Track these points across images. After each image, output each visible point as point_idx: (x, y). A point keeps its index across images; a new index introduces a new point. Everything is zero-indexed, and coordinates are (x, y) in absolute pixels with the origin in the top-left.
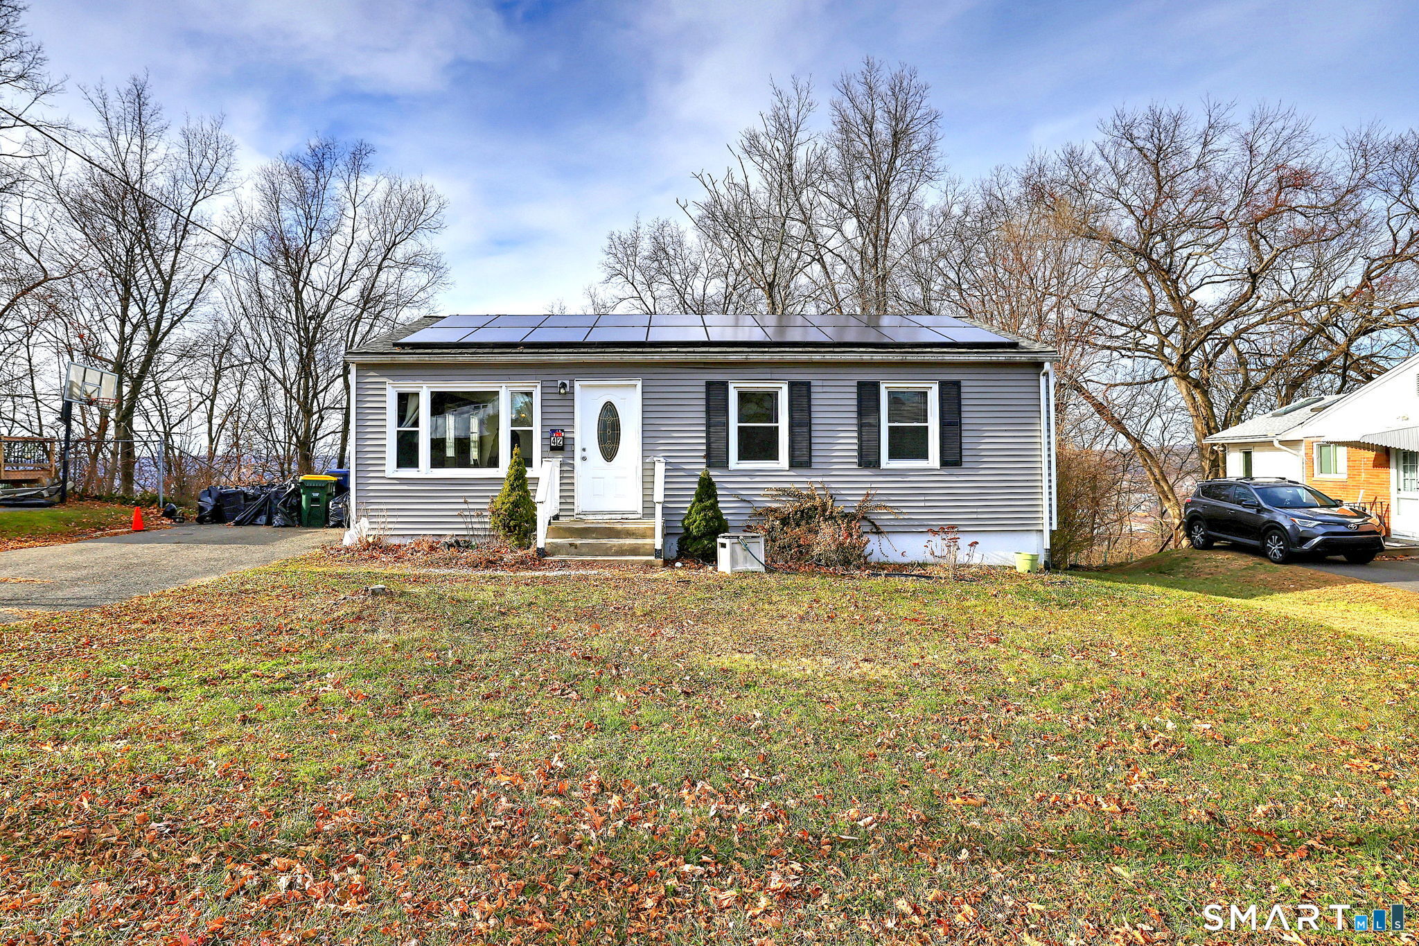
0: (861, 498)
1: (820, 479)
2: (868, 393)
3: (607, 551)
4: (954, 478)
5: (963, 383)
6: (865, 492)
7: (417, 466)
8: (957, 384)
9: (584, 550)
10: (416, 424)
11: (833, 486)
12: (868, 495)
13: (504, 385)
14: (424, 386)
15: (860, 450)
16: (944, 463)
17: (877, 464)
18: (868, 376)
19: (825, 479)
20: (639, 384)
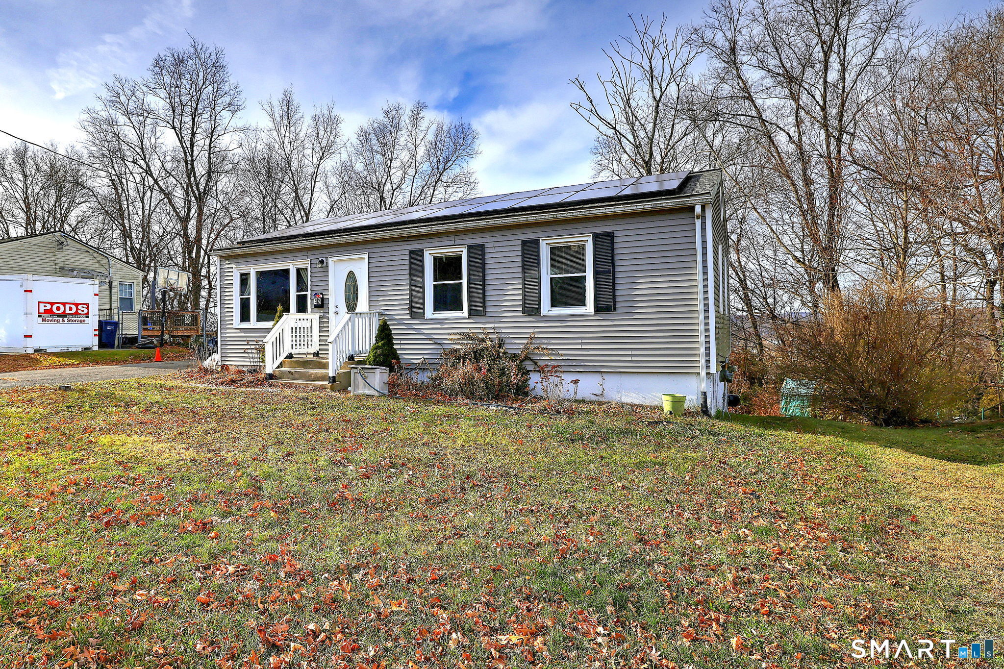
0: (525, 341)
1: (492, 325)
2: (530, 250)
3: (308, 377)
4: (607, 322)
5: (616, 234)
6: (528, 336)
7: (249, 321)
8: (611, 235)
9: (297, 376)
10: (249, 294)
11: (503, 331)
12: (531, 338)
13: (291, 264)
14: (252, 268)
15: (524, 300)
16: (598, 309)
17: (538, 312)
18: (530, 235)
19: (496, 325)
20: (366, 256)
